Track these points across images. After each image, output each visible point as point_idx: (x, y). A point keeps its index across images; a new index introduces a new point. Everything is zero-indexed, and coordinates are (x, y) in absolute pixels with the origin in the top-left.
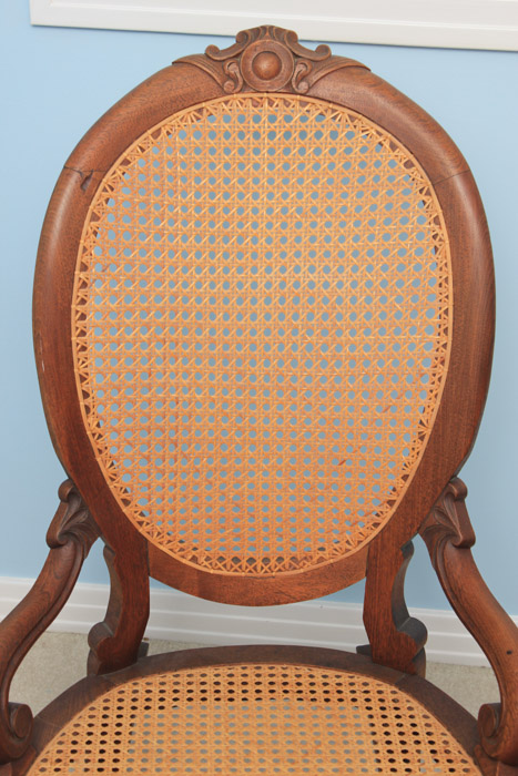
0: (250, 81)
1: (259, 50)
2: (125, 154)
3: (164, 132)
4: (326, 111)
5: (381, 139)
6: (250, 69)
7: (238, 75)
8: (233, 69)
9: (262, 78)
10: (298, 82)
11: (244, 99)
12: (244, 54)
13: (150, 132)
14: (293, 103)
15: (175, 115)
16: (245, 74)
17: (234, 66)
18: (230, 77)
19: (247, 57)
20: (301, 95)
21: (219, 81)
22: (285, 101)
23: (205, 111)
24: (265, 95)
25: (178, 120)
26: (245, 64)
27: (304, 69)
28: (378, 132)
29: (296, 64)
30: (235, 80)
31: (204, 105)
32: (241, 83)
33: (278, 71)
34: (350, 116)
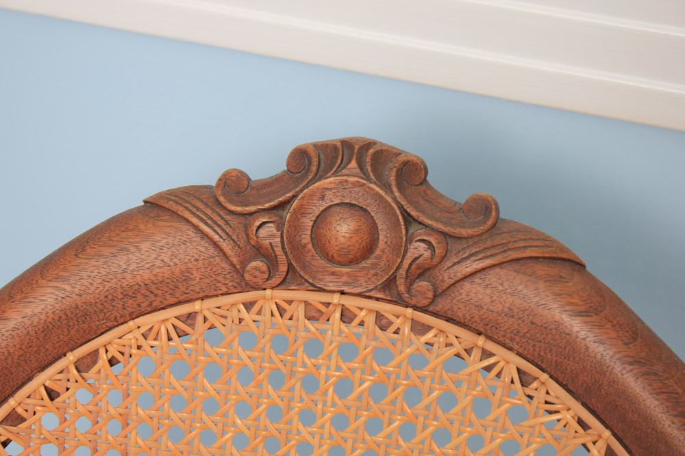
0: (304, 267)
1: (332, 199)
2: (12, 402)
3: (103, 358)
4: (468, 351)
5: (587, 439)
6: (306, 238)
7: (278, 250)
8: (269, 234)
9: (331, 260)
10: (410, 280)
11: (290, 302)
12: (295, 203)
13: (71, 357)
14: (398, 322)
15: (131, 323)
16: (293, 246)
17: (270, 229)
18: (260, 251)
19: (301, 212)
20: (415, 308)
21: (235, 260)
22: (379, 316)
23: (200, 319)
24: (336, 299)
25: (138, 334)
26: (296, 226)
27: (427, 254)
28: (581, 422)
29: (409, 240)
30: (271, 260)
31: (197, 306)
32: (283, 268)
33: (369, 249)
34: (519, 370)
